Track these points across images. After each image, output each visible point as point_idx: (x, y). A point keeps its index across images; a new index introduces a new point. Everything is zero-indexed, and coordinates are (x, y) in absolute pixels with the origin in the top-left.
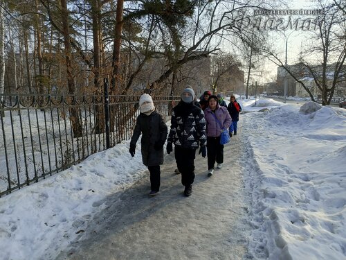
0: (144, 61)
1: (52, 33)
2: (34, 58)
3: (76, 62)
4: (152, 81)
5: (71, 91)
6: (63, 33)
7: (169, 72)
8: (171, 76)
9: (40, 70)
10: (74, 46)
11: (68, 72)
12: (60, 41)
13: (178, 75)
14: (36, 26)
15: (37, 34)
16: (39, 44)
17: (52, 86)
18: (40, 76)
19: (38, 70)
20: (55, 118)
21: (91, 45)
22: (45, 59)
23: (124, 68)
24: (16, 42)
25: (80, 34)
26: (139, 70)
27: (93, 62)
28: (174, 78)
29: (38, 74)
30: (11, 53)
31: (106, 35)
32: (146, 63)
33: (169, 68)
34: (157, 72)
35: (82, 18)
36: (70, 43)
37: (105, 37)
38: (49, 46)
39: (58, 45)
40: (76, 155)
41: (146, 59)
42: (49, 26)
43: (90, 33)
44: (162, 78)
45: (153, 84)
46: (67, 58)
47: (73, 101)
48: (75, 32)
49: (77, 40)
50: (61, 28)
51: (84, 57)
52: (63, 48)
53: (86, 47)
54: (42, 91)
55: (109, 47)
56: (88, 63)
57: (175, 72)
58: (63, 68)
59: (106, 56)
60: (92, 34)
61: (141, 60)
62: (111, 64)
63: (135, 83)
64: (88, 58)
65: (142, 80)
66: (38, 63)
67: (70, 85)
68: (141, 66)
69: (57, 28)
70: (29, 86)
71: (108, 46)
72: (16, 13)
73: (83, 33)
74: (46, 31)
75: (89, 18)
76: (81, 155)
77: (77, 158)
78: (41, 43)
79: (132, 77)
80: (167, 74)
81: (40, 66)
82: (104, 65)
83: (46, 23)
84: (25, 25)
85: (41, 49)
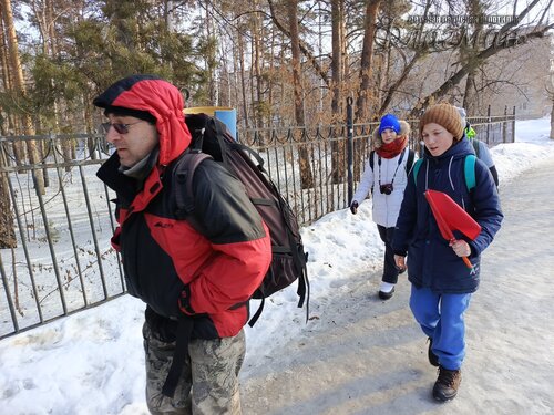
0: (413, 61)
1: (273, 37)
2: (251, 77)
3: (306, 77)
4: (427, 92)
5: (300, 121)
6: (289, 35)
7: (459, 75)
8: (463, 82)
9: (259, 93)
10: (305, 52)
11: (296, 92)
12: (284, 47)
13: (477, 79)
14: (253, 30)
15: (255, 42)
16: (257, 55)
17: (274, 115)
18: (259, 102)
19: (256, 95)
20: (281, 161)
21: (328, 48)
22: (265, 77)
23: (379, 76)
24: (230, 57)
25: (311, 32)
26: (403, 78)
27: (330, 74)
28: (468, 85)
29: (256, 99)
30: (224, 73)
31: (351, 26)
32: (417, 63)
33: (460, 67)
34: (436, 76)
35: (317, 6)
36: (299, 49)
37: (350, 30)
38: (268, 57)
39: (281, 54)
40: (307, 213)
41: (417, 56)
42: (270, 26)
43: (328, 28)
44: (445, 88)
45: (427, 99)
46: (295, 72)
47: (304, 134)
48: (305, 30)
49: (308, 41)
50: (286, 27)
51: (318, 68)
52: (288, 56)
53: (321, 51)
54: (260, 125)
55: (355, 45)
56: (324, 76)
57: (472, 74)
58: (288, 87)
59: (350, 62)
60: (331, 28)
61: (408, 60)
62: (358, 73)
63: (395, 98)
64: (325, 65)
65: (408, 94)
66: (255, 83)
67: (297, 113)
68: (407, 69)
69: (280, 28)
70: (245, 118)
71: (353, 44)
72: (230, 15)
73: (316, 29)
74: (266, 35)
75: (327, 4)
76: (313, 214)
77: (307, 218)
78: (260, 54)
79: (392, 90)
80: (455, 79)
81: (258, 88)
82: (347, 77)
83: (265, 22)
84: (241, 30)
85: (260, 62)
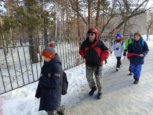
0: (110, 19)
1: (72, 12)
2: (66, 23)
3: (81, 23)
4: (114, 28)
5: (79, 35)
6: (76, 11)
7: (122, 23)
8: (123, 25)
9: (68, 27)
10: (81, 16)
11: (78, 27)
12: (75, 15)
13: (127, 24)
14: (67, 10)
15: (67, 13)
16: (68, 17)
17: (72, 33)
18: (68, 30)
19: (67, 28)
20: (74, 46)
21: (87, 15)
22: (70, 23)
23: (101, 23)
24: (60, 17)
25: (83, 11)
26: (107, 23)
27: (88, 22)
28: (125, 26)
29: (67, 29)
30: (58, 22)
31: (93, 9)
32: (111, 19)
33: (123, 21)
34: (116, 23)
35: (84, 4)
36: (79, 15)
37: (93, 10)
38: (71, 17)
39: (74, 16)
40: (81, 61)
42: (71, 9)
43: (87, 10)
44: (119, 26)
45: (114, 29)
46: (78, 22)
47: (80, 39)
48: (81, 10)
49: (81, 13)
50: (76, 9)
51: (84, 21)
52: (76, 17)
53: (85, 16)
54: (69, 36)
55: (95, 14)
56: (86, 23)
57: (126, 23)
58: (76, 26)
59: (93, 19)
60: (88, 10)
61: (109, 19)
62: (95, 22)
63: (105, 29)
64: (86, 20)
65: (109, 28)
66: (67, 25)
67: (79, 33)
68: (108, 21)
69: (74, 9)
70: (64, 34)
71: (94, 14)
72: (60, 6)
73: (84, 10)
74: (70, 11)
75: (87, 3)
76: (83, 61)
78: (68, 16)
79: (104, 27)
80: (121, 24)
81: (68, 26)
82: (92, 23)
83: (70, 8)
84: (63, 10)
85: (68, 19)
